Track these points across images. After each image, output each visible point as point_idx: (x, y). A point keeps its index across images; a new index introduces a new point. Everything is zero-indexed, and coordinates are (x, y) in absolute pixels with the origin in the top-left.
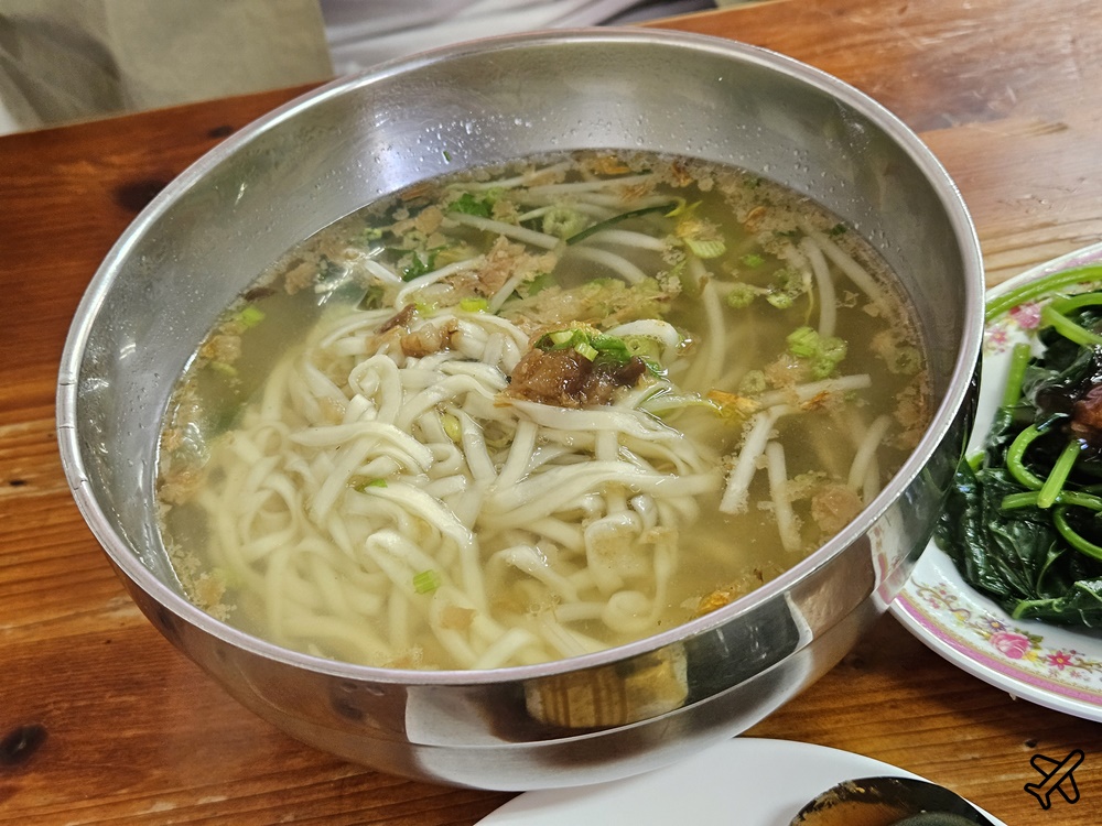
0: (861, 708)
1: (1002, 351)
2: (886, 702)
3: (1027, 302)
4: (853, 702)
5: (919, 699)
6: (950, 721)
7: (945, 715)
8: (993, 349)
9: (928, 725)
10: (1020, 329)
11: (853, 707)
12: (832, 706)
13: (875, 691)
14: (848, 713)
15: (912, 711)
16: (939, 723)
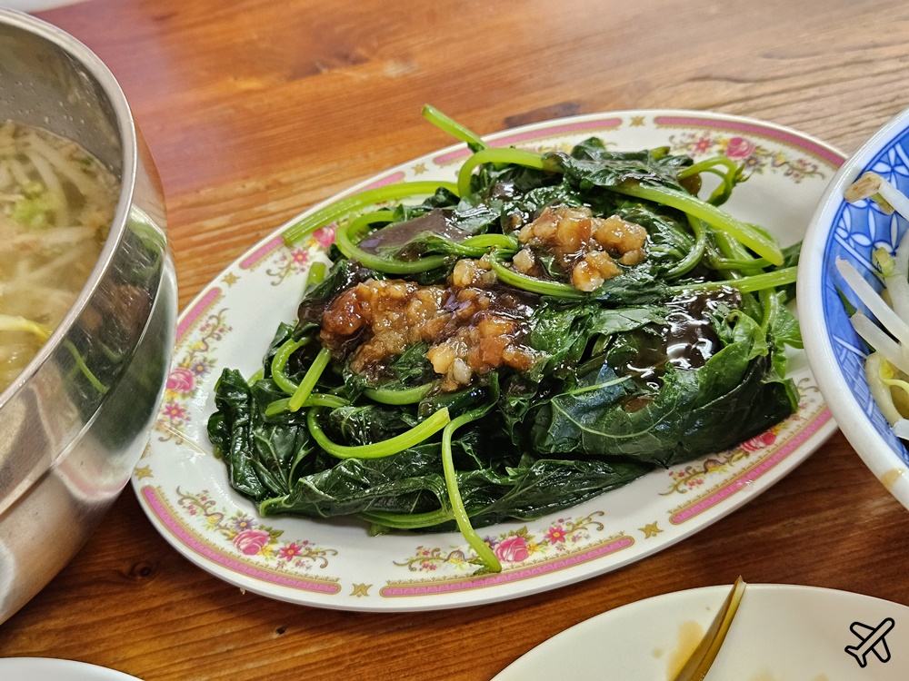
0: (139, 614)
1: (303, 270)
2: (161, 606)
3: (330, 225)
4: (133, 610)
5: (191, 599)
6: (216, 618)
7: (211, 612)
8: (295, 269)
9: (194, 623)
10: (320, 249)
11: (133, 613)
12: (114, 615)
13: (155, 596)
14: (127, 620)
15: (183, 612)
16: (204, 621)
